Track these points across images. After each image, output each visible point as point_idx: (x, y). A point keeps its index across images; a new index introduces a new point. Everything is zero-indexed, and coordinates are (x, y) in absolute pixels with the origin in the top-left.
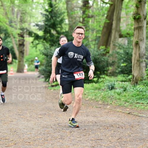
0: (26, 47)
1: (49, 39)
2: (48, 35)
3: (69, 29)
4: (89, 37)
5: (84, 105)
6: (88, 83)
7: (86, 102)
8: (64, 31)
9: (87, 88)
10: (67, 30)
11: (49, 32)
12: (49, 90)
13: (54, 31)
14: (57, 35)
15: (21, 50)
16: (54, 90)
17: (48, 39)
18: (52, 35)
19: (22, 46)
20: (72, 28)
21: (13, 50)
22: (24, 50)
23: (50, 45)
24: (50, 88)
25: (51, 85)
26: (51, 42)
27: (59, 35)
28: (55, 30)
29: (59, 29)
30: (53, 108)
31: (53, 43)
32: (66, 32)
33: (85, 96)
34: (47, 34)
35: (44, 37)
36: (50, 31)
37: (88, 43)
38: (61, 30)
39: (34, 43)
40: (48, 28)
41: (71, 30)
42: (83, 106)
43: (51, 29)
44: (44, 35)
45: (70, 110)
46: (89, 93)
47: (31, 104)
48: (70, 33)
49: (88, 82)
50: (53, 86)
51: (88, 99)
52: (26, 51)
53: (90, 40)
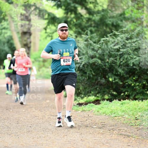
0: (35, 37)
1: (74, 22)
2: (73, 16)
3: (108, 6)
4: (143, 20)
5: (135, 138)
6: (142, 100)
7: (138, 132)
8: (100, 8)
9: (139, 109)
10: (105, 7)
11: (75, 11)
12: (74, 110)
13: (82, 8)
14: (87, 16)
15: (25, 43)
16: (83, 111)
17: (72, 22)
18: (79, 17)
19: (27, 36)
20: (114, 4)
21: (12, 41)
22: (30, 42)
23: (75, 32)
24: (76, 108)
25: (77, 103)
26: (76, 28)
27: (91, 17)
28: (84, 8)
29: (91, 6)
30: (81, 142)
31: (80, 30)
32: (103, 10)
33: (137, 121)
34: (71, 14)
35: (64, 19)
36: (76, 8)
37: (141, 31)
38: (95, 7)
39: (48, 31)
40: (72, 5)
41: (112, 7)
42: (133, 139)
43: (77, 5)
44: (65, 15)
45: (111, 146)
46: (143, 116)
47: (44, 136)
48: (110, 11)
49: (141, 97)
50: (80, 104)
51: (141, 127)
52: (35, 43)
53: (145, 24)
